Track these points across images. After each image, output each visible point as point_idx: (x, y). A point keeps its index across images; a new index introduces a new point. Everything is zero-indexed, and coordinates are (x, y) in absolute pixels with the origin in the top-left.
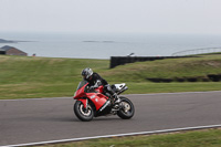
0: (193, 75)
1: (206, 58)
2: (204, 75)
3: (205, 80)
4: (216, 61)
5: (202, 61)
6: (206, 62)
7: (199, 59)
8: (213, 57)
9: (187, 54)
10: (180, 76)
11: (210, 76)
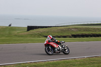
0: (65, 35)
1: (71, 27)
2: (70, 35)
3: (70, 37)
4: (75, 28)
5: (69, 28)
6: (71, 29)
7: (68, 27)
8: (74, 27)
9: (62, 25)
10: (59, 35)
11: (72, 35)
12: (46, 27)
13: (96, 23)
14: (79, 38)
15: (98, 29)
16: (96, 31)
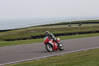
0: (25, 37)
1: (30, 29)
2: (29, 36)
3: (30, 39)
4: (34, 30)
5: (28, 30)
6: (30, 31)
8: (33, 28)
10: (19, 37)
11: (32, 37)
12: (5, 31)
13: (54, 23)
14: (38, 39)
15: (56, 29)
16: (54, 31)
